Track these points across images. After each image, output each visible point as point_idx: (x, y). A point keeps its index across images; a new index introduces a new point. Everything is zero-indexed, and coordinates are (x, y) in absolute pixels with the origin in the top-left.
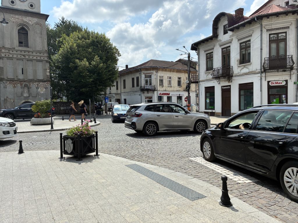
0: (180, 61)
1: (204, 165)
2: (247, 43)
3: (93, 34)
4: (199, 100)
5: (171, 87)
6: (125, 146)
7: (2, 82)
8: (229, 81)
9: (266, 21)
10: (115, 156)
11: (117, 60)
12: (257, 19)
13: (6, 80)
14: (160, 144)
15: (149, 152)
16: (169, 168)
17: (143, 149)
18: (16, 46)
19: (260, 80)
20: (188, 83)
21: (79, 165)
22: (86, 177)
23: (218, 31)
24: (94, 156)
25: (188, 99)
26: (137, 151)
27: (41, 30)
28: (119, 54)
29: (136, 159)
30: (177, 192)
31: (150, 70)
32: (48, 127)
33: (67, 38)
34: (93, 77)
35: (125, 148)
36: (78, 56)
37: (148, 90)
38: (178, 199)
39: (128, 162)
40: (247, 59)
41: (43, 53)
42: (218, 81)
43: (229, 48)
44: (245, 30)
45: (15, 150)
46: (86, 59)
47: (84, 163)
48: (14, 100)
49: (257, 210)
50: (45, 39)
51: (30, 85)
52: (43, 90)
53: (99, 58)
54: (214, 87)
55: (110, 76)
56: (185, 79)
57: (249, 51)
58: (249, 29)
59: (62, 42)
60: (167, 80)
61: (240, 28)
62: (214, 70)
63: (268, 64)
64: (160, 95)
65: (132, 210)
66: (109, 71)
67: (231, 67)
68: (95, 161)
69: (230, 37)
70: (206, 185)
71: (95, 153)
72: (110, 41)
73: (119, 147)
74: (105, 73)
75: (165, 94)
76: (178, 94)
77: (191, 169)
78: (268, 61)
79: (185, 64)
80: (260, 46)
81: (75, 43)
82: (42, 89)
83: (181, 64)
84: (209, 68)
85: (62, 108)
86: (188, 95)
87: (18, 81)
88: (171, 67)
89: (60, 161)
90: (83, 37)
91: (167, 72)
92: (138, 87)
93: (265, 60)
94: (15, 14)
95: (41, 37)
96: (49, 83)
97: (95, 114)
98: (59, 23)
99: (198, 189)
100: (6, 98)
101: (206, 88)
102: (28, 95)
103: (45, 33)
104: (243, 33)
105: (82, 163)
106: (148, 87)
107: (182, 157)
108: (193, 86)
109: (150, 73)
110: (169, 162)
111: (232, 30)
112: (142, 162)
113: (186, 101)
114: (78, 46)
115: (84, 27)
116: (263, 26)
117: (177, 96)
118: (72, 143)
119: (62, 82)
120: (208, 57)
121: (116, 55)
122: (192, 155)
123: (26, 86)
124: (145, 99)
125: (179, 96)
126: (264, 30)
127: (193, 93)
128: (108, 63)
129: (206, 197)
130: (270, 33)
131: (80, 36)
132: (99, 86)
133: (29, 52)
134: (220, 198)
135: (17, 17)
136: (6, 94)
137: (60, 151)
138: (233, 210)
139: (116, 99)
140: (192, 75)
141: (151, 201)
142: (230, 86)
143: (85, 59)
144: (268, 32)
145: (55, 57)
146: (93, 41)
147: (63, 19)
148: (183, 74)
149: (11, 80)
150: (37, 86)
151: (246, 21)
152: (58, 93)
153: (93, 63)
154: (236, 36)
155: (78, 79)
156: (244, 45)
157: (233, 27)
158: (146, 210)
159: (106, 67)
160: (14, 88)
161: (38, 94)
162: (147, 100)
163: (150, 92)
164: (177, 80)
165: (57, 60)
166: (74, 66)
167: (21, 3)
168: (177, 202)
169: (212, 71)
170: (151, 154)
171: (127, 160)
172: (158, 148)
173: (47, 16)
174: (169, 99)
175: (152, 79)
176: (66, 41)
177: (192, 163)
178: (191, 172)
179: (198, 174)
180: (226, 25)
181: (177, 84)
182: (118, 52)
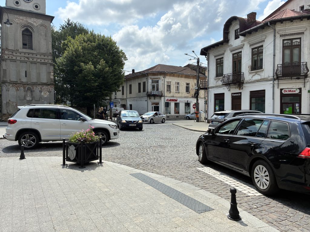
0: (189, 66)
1: (212, 176)
2: (260, 49)
3: (99, 37)
4: (208, 107)
5: (179, 93)
6: (130, 153)
7: (4, 85)
8: (239, 88)
9: (280, 26)
10: (119, 165)
11: (123, 64)
12: (271, 24)
13: (9, 83)
14: (166, 153)
15: (155, 161)
16: (175, 178)
17: (148, 158)
18: (20, 48)
19: (272, 88)
20: (197, 90)
21: (82, 173)
22: (89, 185)
23: (229, 36)
24: (97, 164)
25: (197, 105)
26: (142, 159)
27: (46, 32)
28: (125, 57)
29: (141, 167)
30: (183, 204)
31: (158, 75)
33: (72, 41)
34: (98, 81)
35: (129, 156)
36: (83, 59)
37: (155, 96)
38: (184, 211)
39: (133, 170)
40: (259, 65)
41: (48, 55)
42: (228, 87)
43: (240, 54)
44: (258, 36)
45: (16, 156)
46: (92, 62)
47: (87, 171)
48: (17, 103)
49: (267, 225)
50: (50, 41)
51: (33, 88)
52: (47, 94)
53: (105, 61)
54: (223, 94)
55: (116, 80)
56: (194, 85)
57: (261, 57)
58: (261, 34)
59: (67, 45)
60: (175, 85)
61: (253, 33)
62: (224, 76)
63: (281, 71)
64: (167, 102)
65: (135, 222)
66: (115, 75)
67: (242, 73)
68: (98, 169)
69: (241, 42)
70: (214, 197)
71: (98, 161)
72: (117, 45)
73: (123, 155)
74: (111, 77)
75: (173, 100)
76: (186, 100)
77: (198, 179)
78: (281, 68)
79: (193, 69)
80: (273, 52)
81: (81, 45)
82: (45, 93)
83: (190, 69)
84: (219, 74)
86: (197, 102)
87: (21, 84)
88: (180, 72)
89: (62, 168)
90: (89, 40)
91: (175, 78)
92: (145, 93)
94: (19, 15)
95: (46, 39)
96: (52, 86)
98: (65, 25)
99: (205, 201)
100: (8, 101)
101: (215, 95)
102: (31, 99)
103: (50, 35)
104: (255, 38)
105: (84, 171)
106: (155, 92)
107: (190, 167)
108: (202, 93)
109: (157, 78)
110: (176, 172)
111: (244, 35)
112: (147, 171)
113: (194, 108)
114: (84, 49)
115: (90, 30)
116: (277, 31)
117: (185, 103)
118: (75, 150)
119: (66, 86)
120: (218, 63)
121: (122, 58)
122: (200, 165)
123: (29, 90)
125: (187, 102)
126: (278, 36)
127: (202, 99)
128: (114, 67)
129: (213, 209)
130: (284, 39)
131: (86, 39)
132: (105, 90)
133: (33, 54)
134: (228, 212)
135: (21, 18)
136: (8, 97)
137: (62, 158)
138: (241, 225)
139: (121, 105)
140: (202, 80)
141: (155, 213)
142: (241, 93)
143: (90, 62)
144: (282, 37)
145: (60, 60)
146: (99, 44)
147: (69, 21)
148: (192, 79)
149: (14, 83)
150: (40, 89)
151: (258, 26)
152: (62, 97)
153: (99, 67)
154: (248, 41)
155: (83, 83)
156: (256, 51)
157: (244, 31)
158: (150, 221)
159: (112, 71)
160: (17, 91)
161: (42, 98)
162: (153, 106)
163: (157, 97)
164: (185, 85)
165: (62, 63)
166: (79, 70)
167: (26, 4)
168: (183, 214)
169: (222, 77)
170: (157, 162)
171: (132, 168)
172: (164, 156)
173: (52, 18)
174: (177, 105)
175: (159, 84)
176: (71, 44)
177: (200, 174)
178: (199, 182)
179: (206, 185)
180: (237, 30)
181: (185, 91)
182: (125, 56)
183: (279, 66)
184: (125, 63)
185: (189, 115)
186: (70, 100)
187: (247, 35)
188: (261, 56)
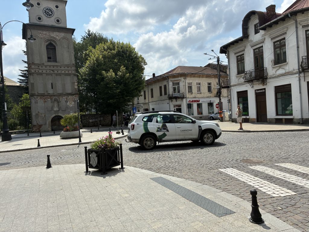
0: (209, 65)
1: (234, 177)
2: (282, 41)
3: (118, 45)
4: (231, 105)
5: (201, 93)
6: (152, 157)
7: (33, 98)
8: (263, 84)
9: (301, 17)
10: (140, 169)
11: (143, 69)
12: (291, 16)
13: (37, 95)
14: (188, 155)
15: (177, 164)
16: (196, 181)
17: (169, 161)
18: (45, 62)
19: (298, 81)
20: (219, 89)
21: (104, 179)
22: (109, 192)
23: (249, 31)
24: (119, 169)
25: (220, 105)
26: (164, 163)
27: (68, 44)
29: (162, 171)
30: (203, 207)
31: (178, 77)
32: (77, 141)
33: (93, 50)
34: (120, 88)
35: (151, 160)
36: (104, 67)
37: (176, 98)
38: (204, 215)
39: (154, 174)
40: (282, 59)
41: (71, 66)
42: (250, 84)
43: (262, 48)
44: (279, 28)
45: (43, 165)
46: (113, 70)
47: (109, 177)
48: (45, 114)
49: (291, 227)
50: (72, 53)
51: (59, 99)
52: (72, 104)
53: (125, 68)
54: (247, 91)
55: (137, 86)
56: (216, 84)
57: (284, 50)
58: (282, 27)
59: (88, 55)
60: (196, 86)
61: (273, 26)
62: (246, 73)
63: (307, 63)
64: (190, 103)
65: (153, 227)
66: (136, 81)
67: (265, 69)
68: (119, 175)
69: (262, 37)
70: (236, 199)
71: (120, 166)
72: (136, 50)
73: (144, 159)
74: (132, 83)
75: (195, 101)
76: (208, 100)
77: (220, 181)
78: (307, 60)
79: (214, 69)
80: (296, 43)
81: (101, 54)
82: (71, 102)
83: (210, 68)
84: (241, 71)
85: (91, 121)
86: (220, 101)
87: (47, 95)
88: (200, 73)
89: (85, 175)
90: (109, 48)
91: (196, 78)
92: (166, 96)
93: (302, 59)
94: (42, 30)
95: (68, 51)
96: (77, 96)
97: (123, 125)
98: (86, 36)
99: (227, 204)
100: (37, 113)
101: (238, 93)
102: (58, 109)
103: (72, 46)
104: (276, 31)
105: (106, 177)
106: (176, 94)
107: (212, 168)
108: (224, 92)
109: (178, 80)
110: (197, 174)
111: (264, 29)
112: (168, 175)
113: (217, 107)
114: (104, 57)
115: (109, 38)
116: (298, 22)
119: (90, 94)
120: (239, 59)
121: (142, 63)
122: (222, 166)
123: (56, 101)
124: (174, 107)
125: (209, 102)
126: (300, 27)
127: (225, 98)
128: (134, 72)
129: (235, 212)
130: (306, 29)
131: (106, 48)
132: (127, 96)
133: (57, 66)
134: (250, 214)
135: (44, 33)
136: (37, 109)
137: (85, 165)
138: (264, 228)
139: (144, 109)
140: (223, 79)
141: (174, 217)
142: (265, 89)
143: (111, 70)
144: (304, 28)
145: (83, 70)
146: (119, 51)
147: (89, 32)
148: (213, 79)
149: (41, 96)
150: (66, 100)
151: (278, 18)
152: (86, 105)
153: (120, 73)
154: (269, 35)
155: (105, 91)
156: (278, 44)
157: (264, 25)
158: (168, 226)
159: (133, 77)
160: (45, 103)
161: (68, 107)
162: (175, 108)
163: (178, 99)
164: (207, 85)
165: (84, 73)
166: (101, 78)
167: (48, 19)
168: (202, 219)
169: (244, 74)
170: (179, 165)
171: (153, 173)
172: (186, 159)
173: (73, 30)
174: (199, 106)
175: (180, 86)
176: (92, 53)
177: (222, 175)
178: (220, 184)
179: (227, 187)
180: (257, 24)
181: (207, 90)
182: (144, 61)
183: (303, 58)
184: (145, 68)
185: (212, 115)
186: (94, 108)
187: (267, 29)
188: (284, 48)
